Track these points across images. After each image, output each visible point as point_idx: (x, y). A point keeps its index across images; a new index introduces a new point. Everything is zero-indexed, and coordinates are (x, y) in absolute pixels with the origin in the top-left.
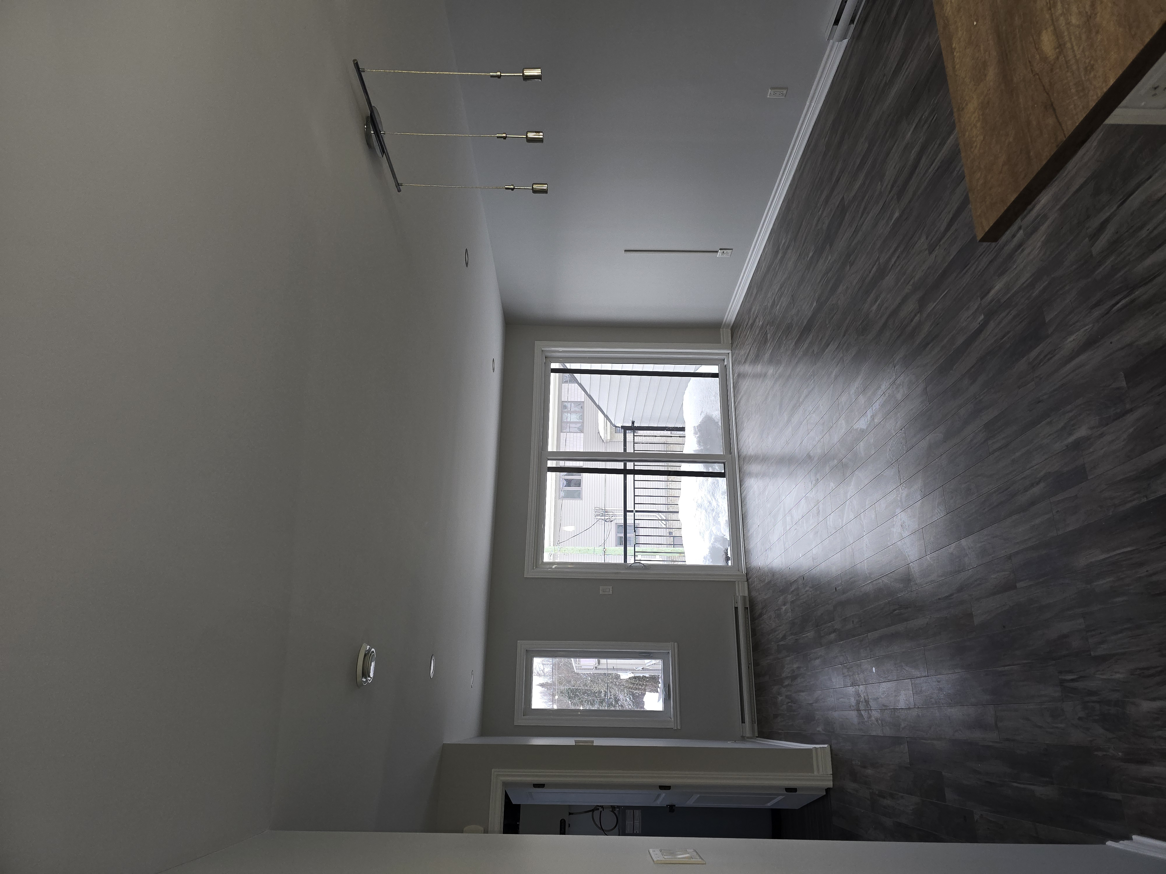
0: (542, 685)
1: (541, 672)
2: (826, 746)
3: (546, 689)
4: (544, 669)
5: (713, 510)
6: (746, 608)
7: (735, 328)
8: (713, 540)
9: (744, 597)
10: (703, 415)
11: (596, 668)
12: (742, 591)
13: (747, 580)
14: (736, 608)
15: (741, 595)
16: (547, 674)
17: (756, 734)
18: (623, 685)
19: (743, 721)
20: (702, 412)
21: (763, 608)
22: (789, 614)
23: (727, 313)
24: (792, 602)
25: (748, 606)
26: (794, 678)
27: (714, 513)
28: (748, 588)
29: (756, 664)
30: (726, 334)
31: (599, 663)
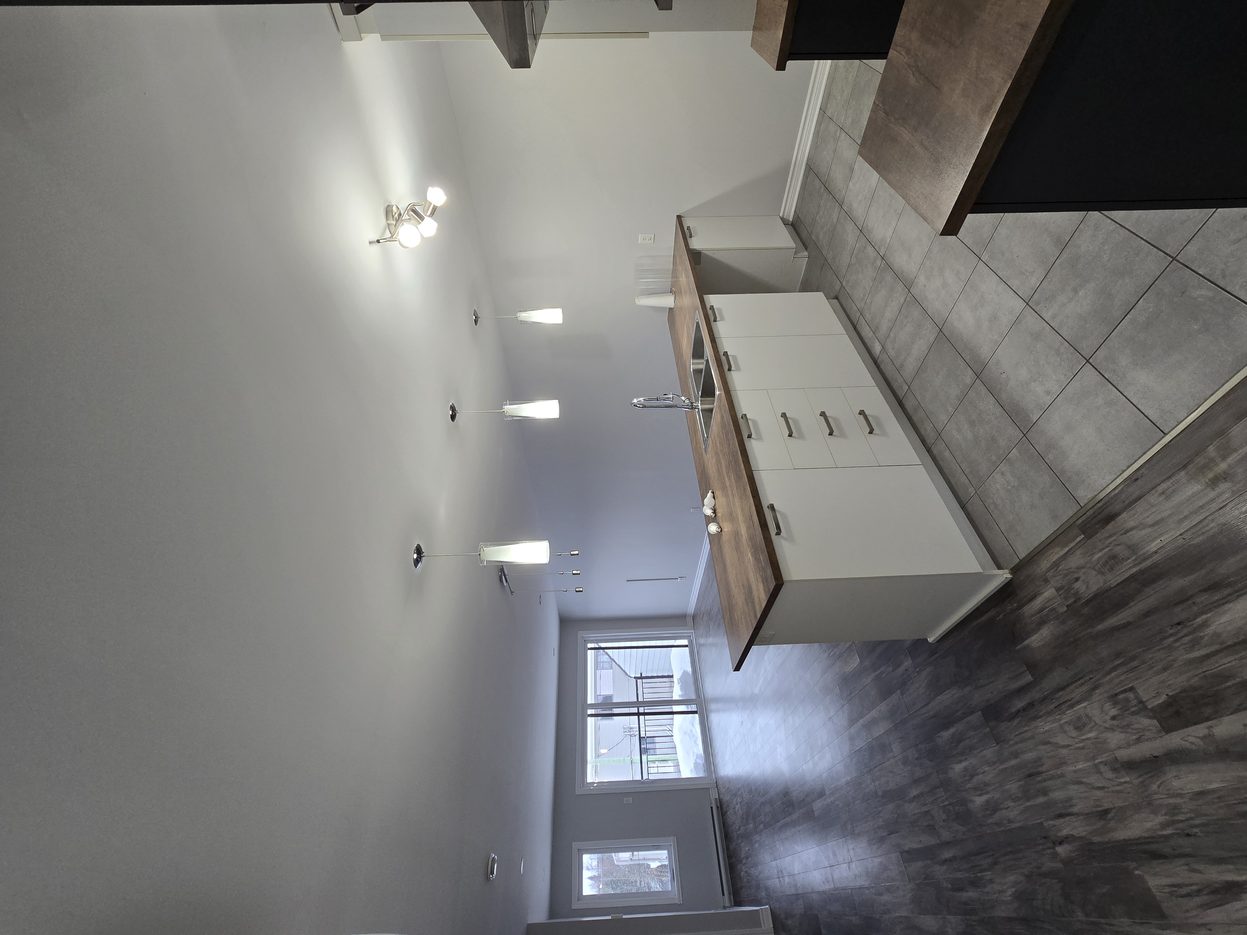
0: (591, 878)
1: (590, 866)
2: (767, 906)
3: (594, 882)
4: (592, 863)
5: (694, 736)
6: (718, 807)
7: (694, 617)
8: (695, 757)
9: (716, 799)
10: (682, 671)
11: (631, 859)
12: (714, 795)
13: (717, 787)
14: (712, 808)
15: (714, 797)
16: (594, 868)
17: (733, 904)
18: (654, 874)
19: (723, 895)
20: (681, 668)
21: (726, 807)
22: (740, 811)
23: (689, 608)
24: (741, 803)
25: (719, 806)
26: (747, 858)
27: (694, 738)
28: (718, 792)
29: (728, 849)
30: (690, 621)
31: (633, 855)
